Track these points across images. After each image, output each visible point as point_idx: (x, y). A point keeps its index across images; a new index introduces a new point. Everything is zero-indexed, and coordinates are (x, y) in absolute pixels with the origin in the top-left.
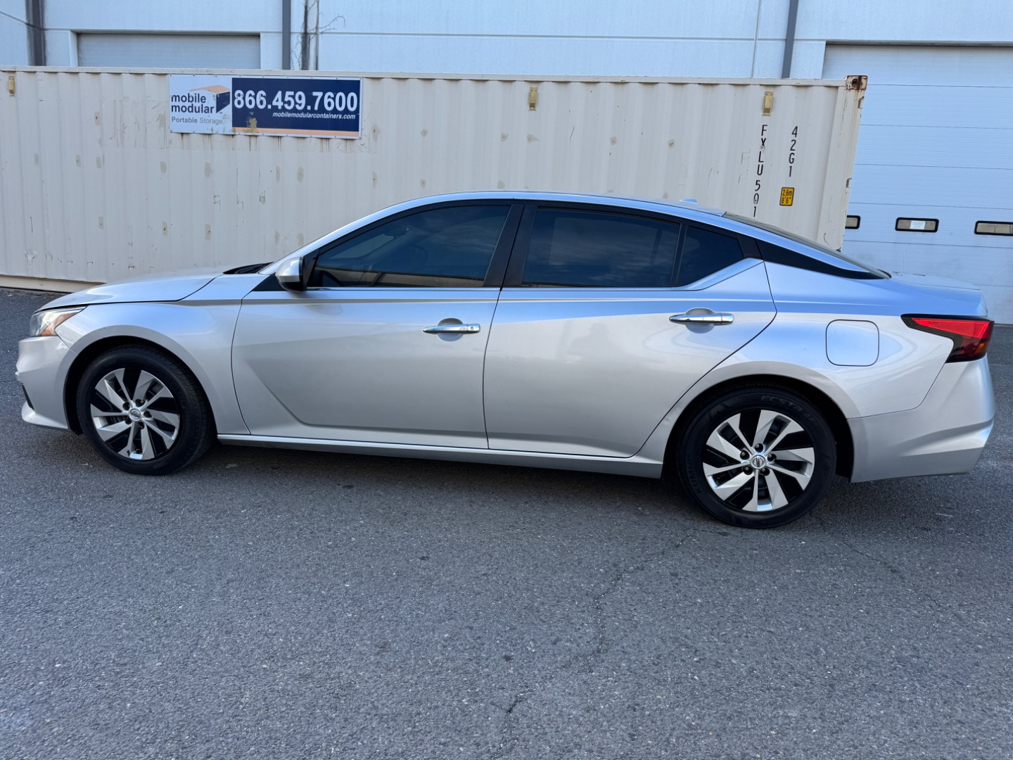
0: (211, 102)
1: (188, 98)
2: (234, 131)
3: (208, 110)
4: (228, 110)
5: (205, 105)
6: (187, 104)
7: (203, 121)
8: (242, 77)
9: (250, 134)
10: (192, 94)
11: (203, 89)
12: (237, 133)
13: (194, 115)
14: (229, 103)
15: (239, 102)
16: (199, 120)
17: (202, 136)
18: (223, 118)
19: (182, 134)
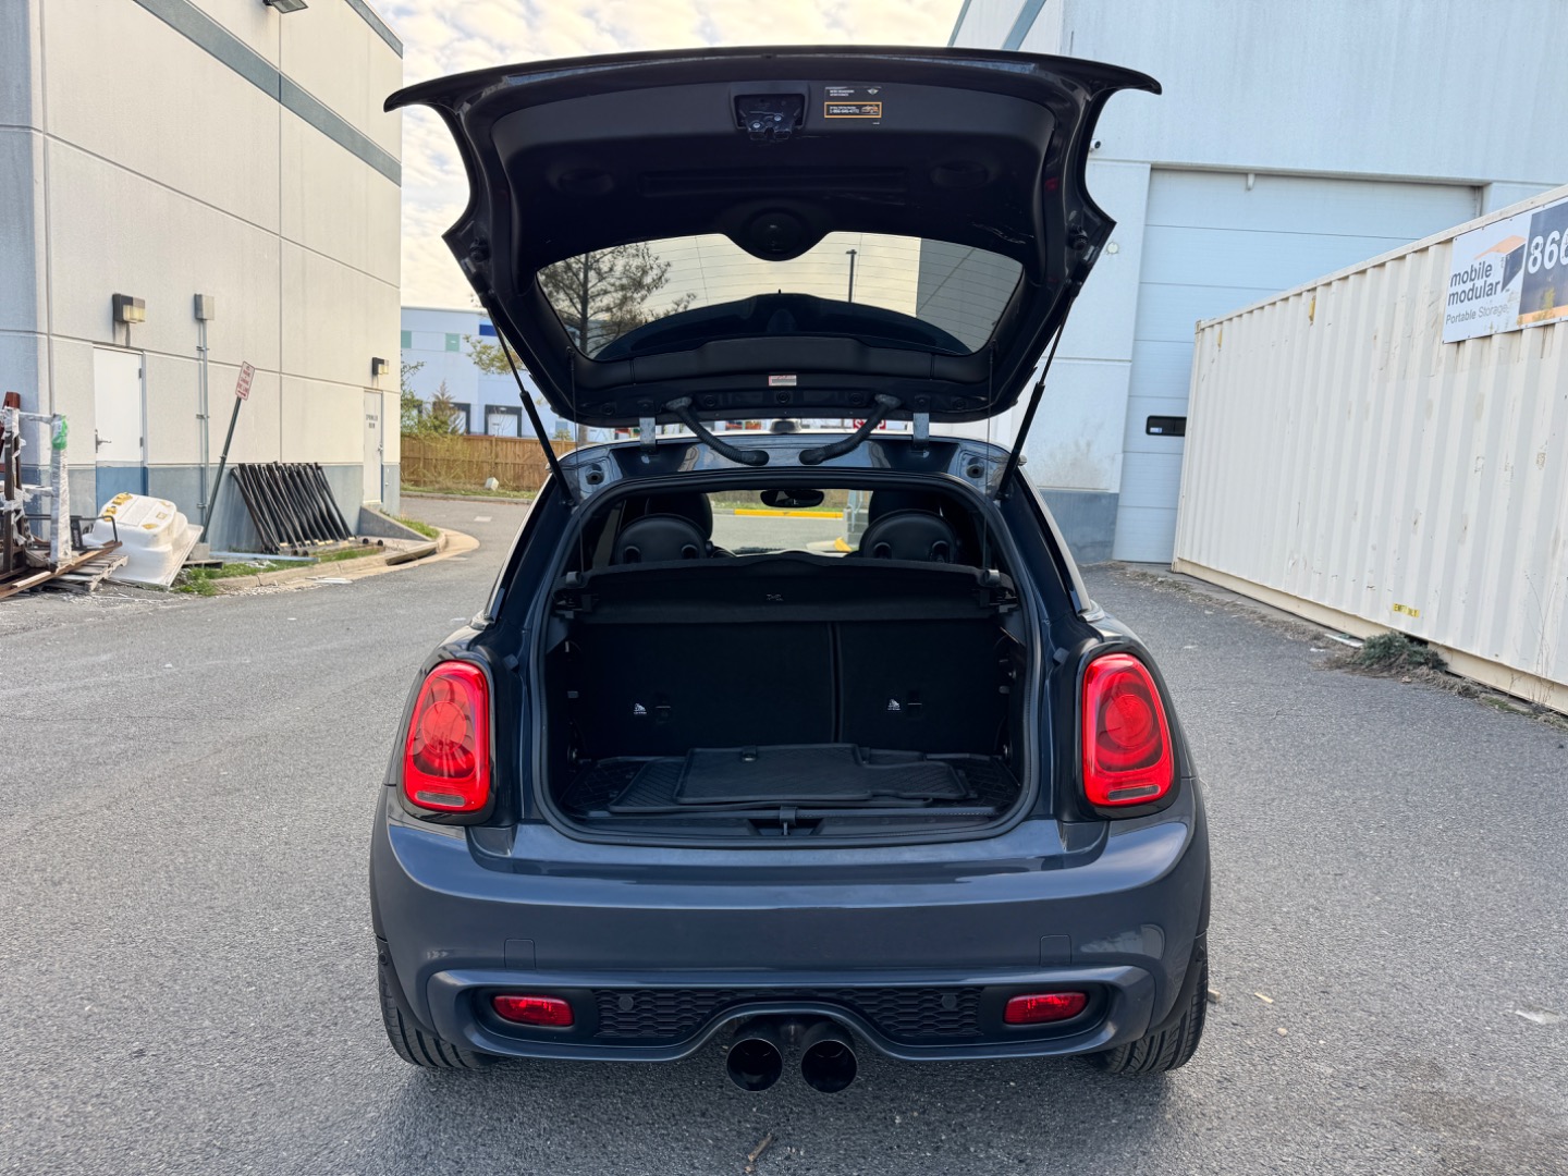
0: (1498, 274)
1: (1472, 274)
2: (1520, 322)
3: (1490, 290)
4: (1517, 283)
5: (1489, 280)
6: (1469, 285)
7: (1485, 312)
8: (1547, 207)
9: (1541, 323)
10: (1477, 266)
11: (1490, 250)
12: (1523, 326)
13: (1475, 305)
14: (1520, 268)
15: (1535, 259)
16: (1478, 313)
17: (1480, 341)
18: (1509, 301)
19: (1459, 343)
